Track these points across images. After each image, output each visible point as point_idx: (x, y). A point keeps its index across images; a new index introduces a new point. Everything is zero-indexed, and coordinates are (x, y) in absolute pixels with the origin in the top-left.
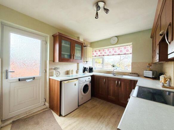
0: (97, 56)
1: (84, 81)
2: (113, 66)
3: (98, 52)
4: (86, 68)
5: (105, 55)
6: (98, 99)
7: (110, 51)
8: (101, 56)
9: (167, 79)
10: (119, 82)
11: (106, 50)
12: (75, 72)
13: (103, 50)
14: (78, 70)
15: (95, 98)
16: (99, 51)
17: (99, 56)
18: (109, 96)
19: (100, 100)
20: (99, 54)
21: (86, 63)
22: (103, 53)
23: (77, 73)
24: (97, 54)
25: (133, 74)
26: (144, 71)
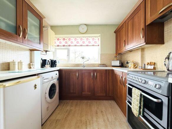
0: (60, 46)
1: (50, 79)
2: (83, 58)
3: (62, 41)
4: (45, 60)
5: (71, 45)
6: (68, 101)
7: (78, 41)
8: (66, 46)
9: (135, 65)
10: (95, 74)
11: (73, 40)
12: (27, 67)
13: (69, 39)
14: (31, 62)
15: (65, 101)
16: (64, 39)
17: (64, 46)
18: (83, 93)
19: (71, 101)
20: (63, 43)
21: (44, 53)
22: (69, 43)
23: (30, 68)
24: (60, 43)
25: (102, 65)
26: (112, 61)
